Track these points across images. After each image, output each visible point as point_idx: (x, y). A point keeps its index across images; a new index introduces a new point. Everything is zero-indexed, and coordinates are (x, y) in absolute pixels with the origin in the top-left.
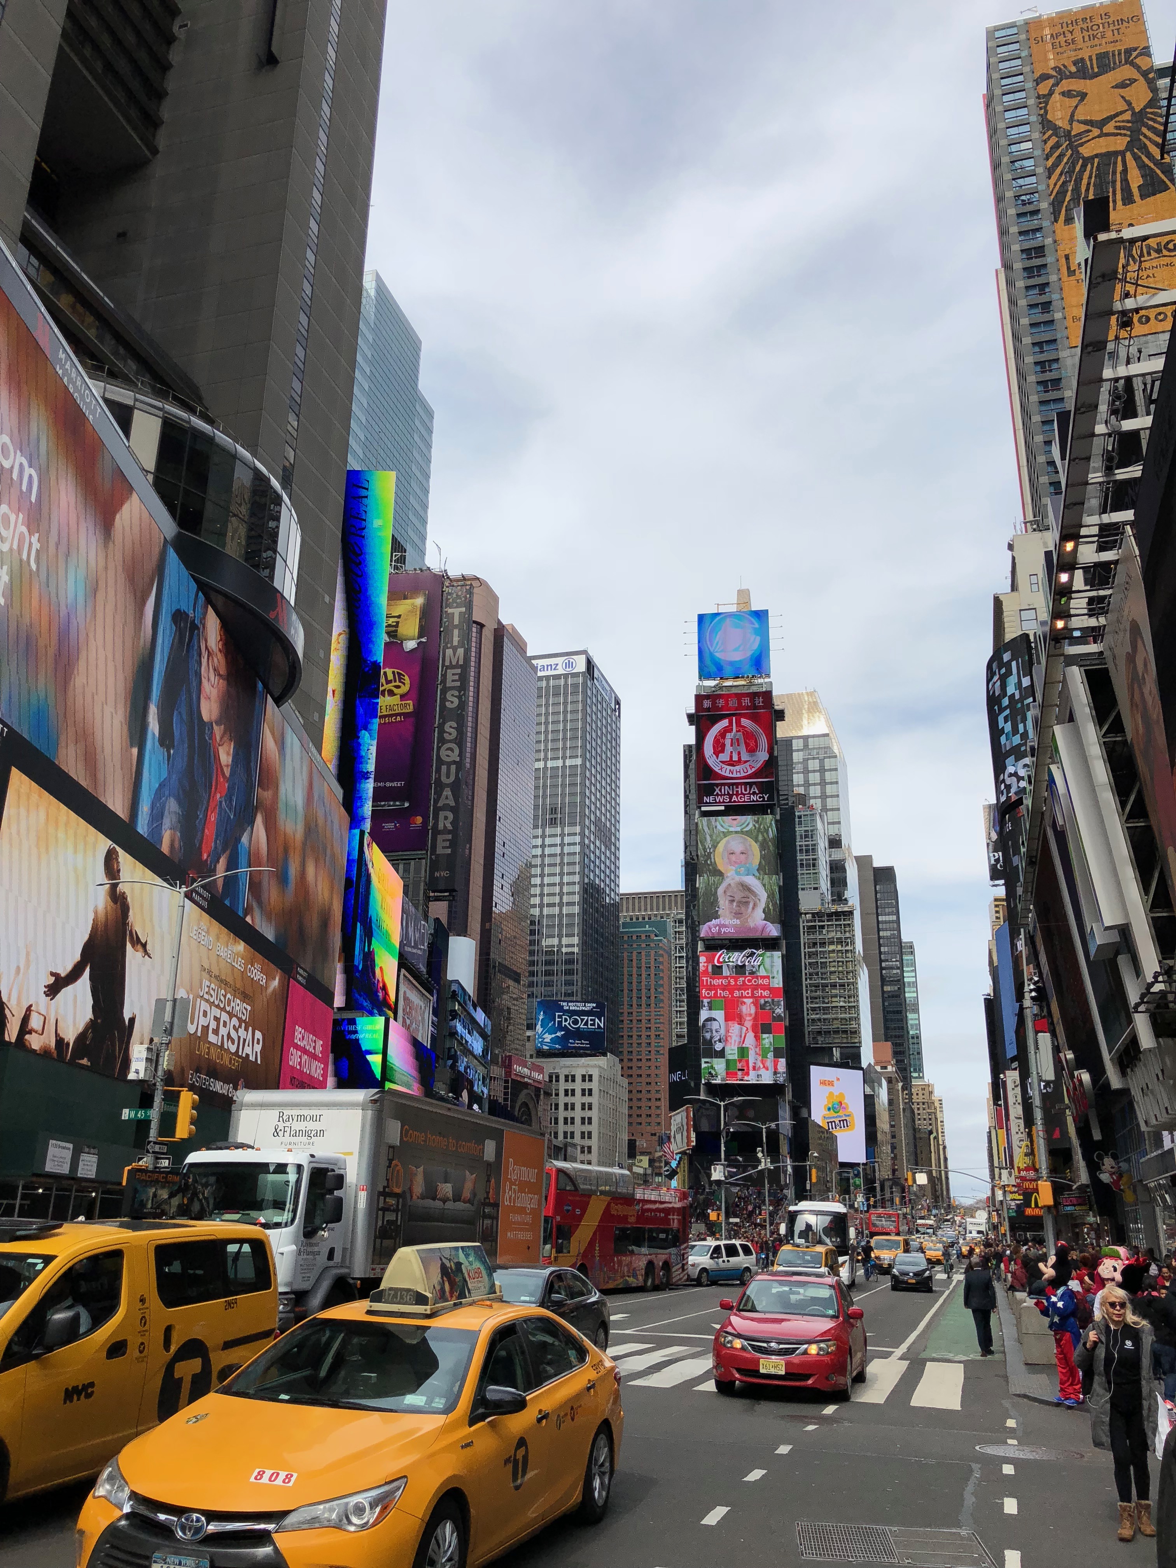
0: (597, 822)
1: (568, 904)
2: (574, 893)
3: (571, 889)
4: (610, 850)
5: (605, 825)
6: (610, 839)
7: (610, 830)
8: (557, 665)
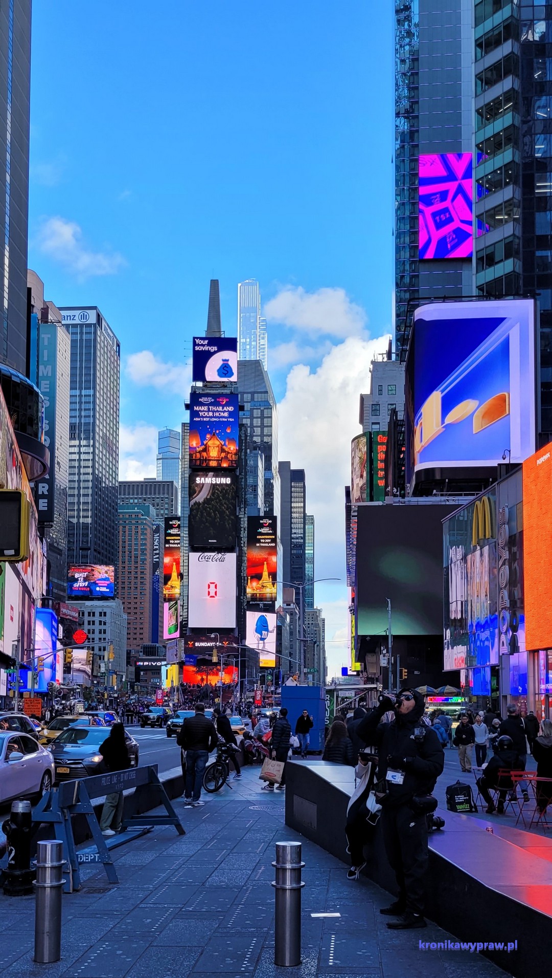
0: (105, 437)
1: (84, 495)
2: (88, 488)
3: (86, 485)
4: (112, 456)
5: (109, 438)
6: (112, 449)
7: (112, 442)
8: (75, 316)
